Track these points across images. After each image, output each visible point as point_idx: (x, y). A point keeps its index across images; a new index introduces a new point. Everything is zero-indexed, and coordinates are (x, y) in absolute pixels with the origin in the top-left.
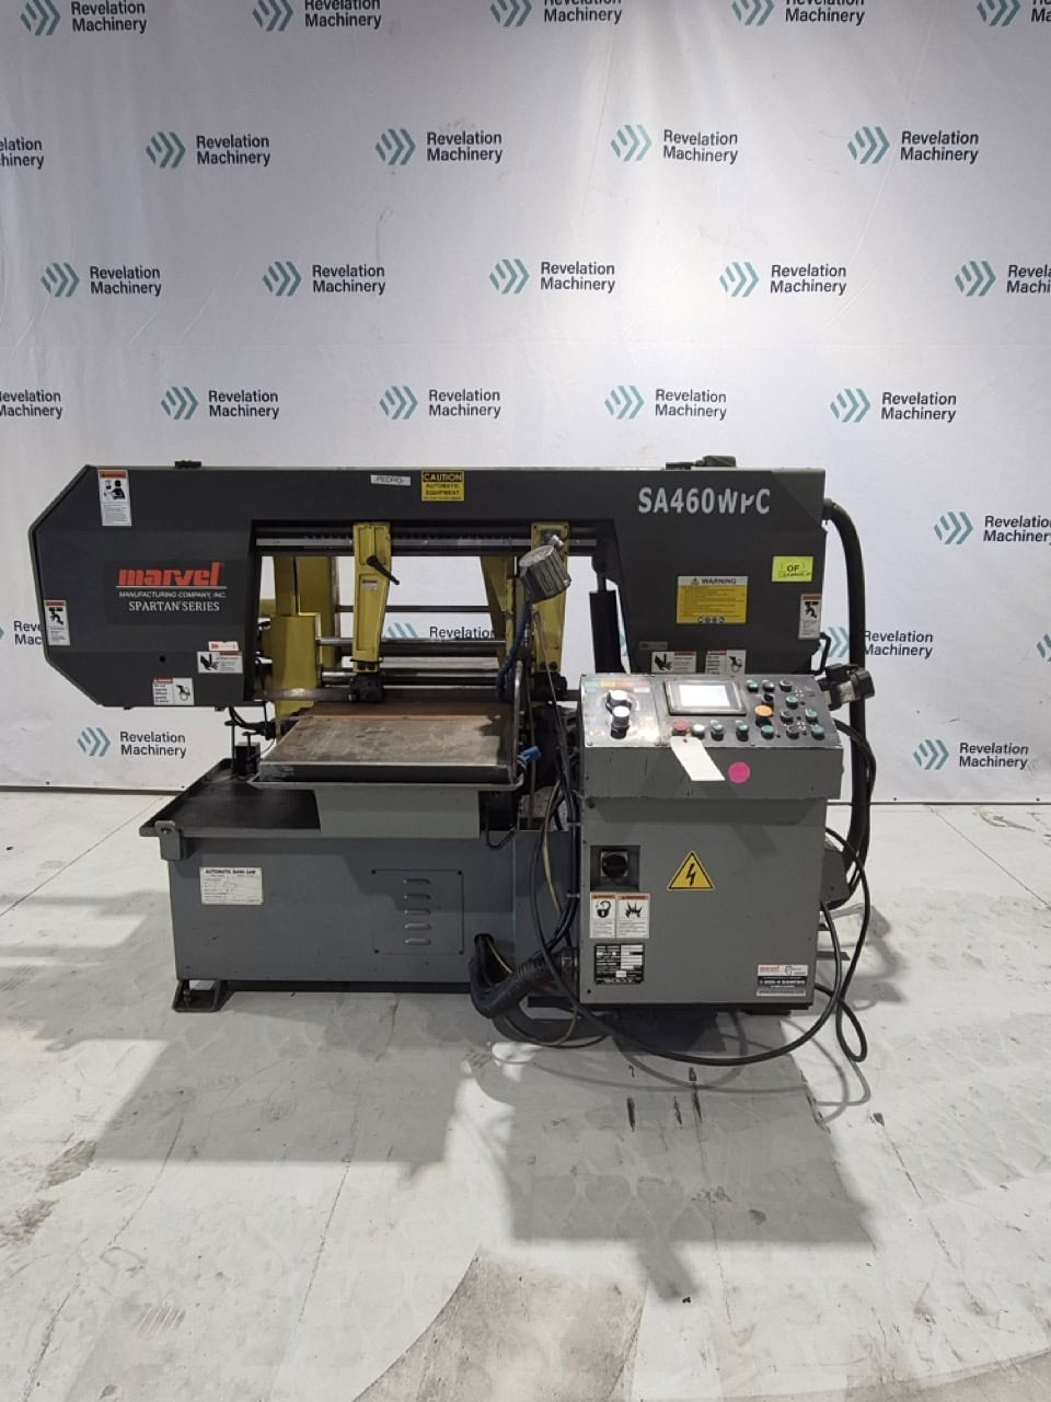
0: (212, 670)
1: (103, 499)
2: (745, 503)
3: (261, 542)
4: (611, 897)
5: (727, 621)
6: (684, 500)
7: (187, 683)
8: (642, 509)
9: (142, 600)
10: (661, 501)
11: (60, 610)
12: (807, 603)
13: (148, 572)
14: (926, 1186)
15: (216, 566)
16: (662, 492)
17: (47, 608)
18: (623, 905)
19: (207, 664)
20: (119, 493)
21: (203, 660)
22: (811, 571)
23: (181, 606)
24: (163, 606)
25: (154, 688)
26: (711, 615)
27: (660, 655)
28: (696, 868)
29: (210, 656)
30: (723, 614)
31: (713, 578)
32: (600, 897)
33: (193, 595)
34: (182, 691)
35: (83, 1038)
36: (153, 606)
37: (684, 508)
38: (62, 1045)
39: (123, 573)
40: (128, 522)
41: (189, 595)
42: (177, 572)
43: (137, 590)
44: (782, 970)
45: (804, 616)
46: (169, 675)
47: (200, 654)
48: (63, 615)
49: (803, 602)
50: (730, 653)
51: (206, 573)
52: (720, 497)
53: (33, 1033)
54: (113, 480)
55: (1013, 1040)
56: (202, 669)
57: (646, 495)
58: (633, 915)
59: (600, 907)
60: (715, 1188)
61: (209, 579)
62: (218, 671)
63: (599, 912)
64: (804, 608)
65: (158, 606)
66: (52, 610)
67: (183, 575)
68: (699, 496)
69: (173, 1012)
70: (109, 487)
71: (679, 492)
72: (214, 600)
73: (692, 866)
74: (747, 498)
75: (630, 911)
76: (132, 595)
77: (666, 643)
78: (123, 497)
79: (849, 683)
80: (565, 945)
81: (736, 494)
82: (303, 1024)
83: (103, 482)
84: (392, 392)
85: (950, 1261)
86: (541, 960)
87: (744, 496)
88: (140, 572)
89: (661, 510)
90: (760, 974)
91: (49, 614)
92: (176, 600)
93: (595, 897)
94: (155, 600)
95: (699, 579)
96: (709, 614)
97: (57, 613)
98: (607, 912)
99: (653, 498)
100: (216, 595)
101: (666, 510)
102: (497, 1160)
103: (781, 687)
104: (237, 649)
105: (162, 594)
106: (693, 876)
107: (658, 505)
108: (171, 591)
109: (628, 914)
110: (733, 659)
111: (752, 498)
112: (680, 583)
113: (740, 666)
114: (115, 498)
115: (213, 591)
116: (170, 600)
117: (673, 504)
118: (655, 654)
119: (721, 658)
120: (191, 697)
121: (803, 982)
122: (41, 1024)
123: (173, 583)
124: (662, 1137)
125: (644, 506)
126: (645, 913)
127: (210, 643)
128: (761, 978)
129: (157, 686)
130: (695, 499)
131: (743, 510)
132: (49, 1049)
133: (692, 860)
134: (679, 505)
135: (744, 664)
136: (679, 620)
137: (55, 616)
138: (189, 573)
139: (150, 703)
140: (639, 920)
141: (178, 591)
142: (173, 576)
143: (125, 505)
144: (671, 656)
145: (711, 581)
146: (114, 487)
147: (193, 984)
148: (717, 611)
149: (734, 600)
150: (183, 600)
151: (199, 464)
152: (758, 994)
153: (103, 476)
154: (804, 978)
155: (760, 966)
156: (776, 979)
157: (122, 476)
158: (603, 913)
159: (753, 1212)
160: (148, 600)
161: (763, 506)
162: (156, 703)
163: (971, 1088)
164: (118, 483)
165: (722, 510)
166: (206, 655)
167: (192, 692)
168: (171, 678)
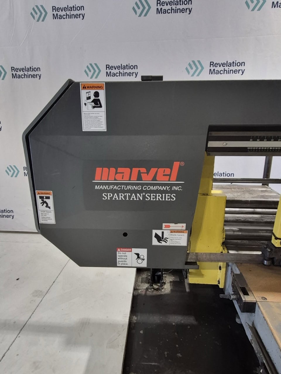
0: (163, 243)
1: (84, 109)
3: (212, 144)
7: (143, 252)
9: (113, 191)
11: (48, 198)
13: (120, 170)
15: (176, 165)
17: (38, 196)
19: (159, 239)
20: (97, 103)
21: (157, 236)
23: (144, 197)
24: (130, 197)
25: (118, 255)
29: (163, 233)
33: (155, 188)
34: (138, 257)
36: (121, 197)
39: (98, 170)
40: (103, 128)
41: (152, 188)
42: (143, 170)
43: (109, 184)
46: (129, 246)
47: (154, 232)
48: (50, 202)
51: (168, 171)
54: (93, 92)
56: (155, 242)
61: (170, 175)
62: (168, 244)
65: (125, 197)
66: (41, 198)
67: (148, 173)
70: (89, 98)
72: (171, 192)
76: (106, 187)
78: (101, 106)
83: (84, 94)
84: (192, 63)
88: (113, 170)
91: (39, 201)
92: (140, 192)
94: (124, 191)
97: (47, 200)
100: (174, 188)
104: (184, 228)
105: (129, 187)
108: (137, 184)
114: (94, 107)
115: (172, 185)
116: (136, 192)
120: (146, 261)
123: (139, 178)
127: (164, 224)
129: (120, 254)
137: (44, 202)
138: (153, 170)
139: (113, 264)
141: (142, 184)
142: (139, 172)
143: (101, 113)
146: (93, 98)
150: (147, 192)
151: (161, 78)
153: (84, 88)
157: (100, 87)
160: (118, 192)
162: (118, 265)
164: (97, 94)
166: (159, 232)
167: (146, 258)
168: (131, 248)
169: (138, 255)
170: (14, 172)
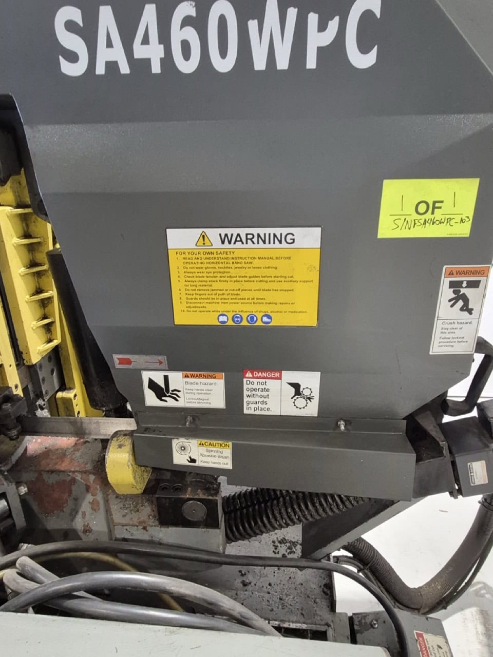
2: (317, 39)
5: (278, 321)
6: (165, 38)
8: (69, 69)
10: (109, 44)
12: (452, 285)
16: (106, 17)
22: (471, 214)
26: (244, 309)
27: (158, 377)
30: (268, 309)
31: (243, 232)
37: (168, 60)
45: (446, 310)
49: (445, 282)
50: (290, 376)
52: (253, 25)
57: (70, 26)
64: (446, 293)
68: (199, 23)
71: (150, 14)
74: (322, 27)
77: (163, 358)
81: (292, 13)
87: (313, 19)
89: (112, 66)
95: (214, 234)
96: (238, 308)
99: (88, 32)
101: (125, 69)
107: (104, 55)
110: (296, 386)
111: (333, 25)
112: (171, 244)
117: (140, 52)
118: (146, 376)
119: (272, 384)
125: (73, 57)
130: (191, 34)
131: (311, 63)
134: (153, 53)
135: (316, 395)
136: (182, 317)
145: (238, 238)
149: (291, 279)
161: (364, 48)
165: (260, 63)
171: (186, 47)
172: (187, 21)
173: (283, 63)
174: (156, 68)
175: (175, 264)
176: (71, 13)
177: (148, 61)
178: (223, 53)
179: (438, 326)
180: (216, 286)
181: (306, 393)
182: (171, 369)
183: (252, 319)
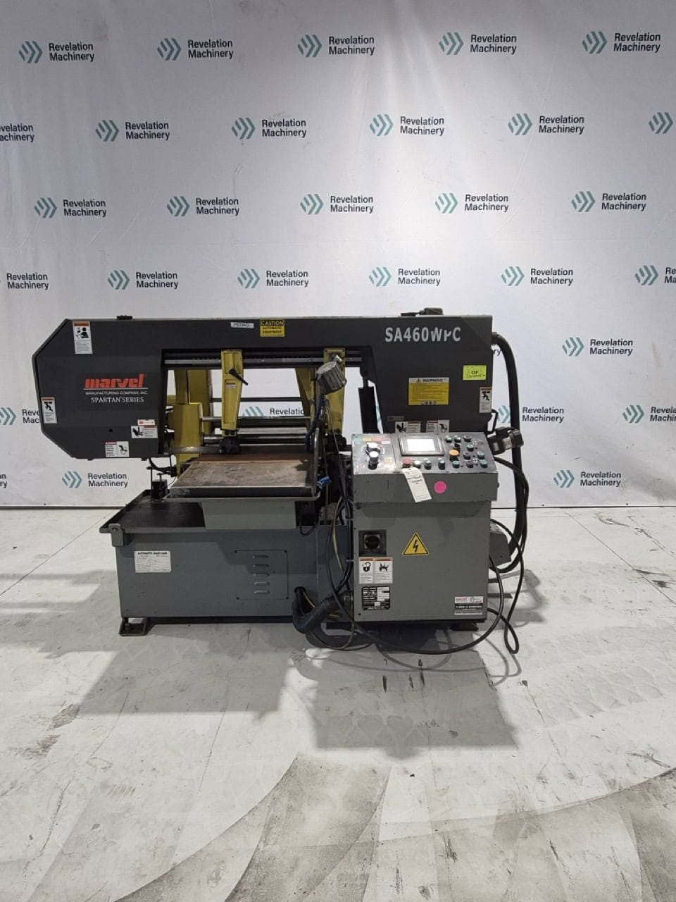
0: (140, 437)
1: (76, 338)
2: (446, 335)
3: (168, 362)
4: (371, 560)
5: (438, 403)
6: (411, 334)
7: (125, 444)
8: (387, 340)
9: (99, 396)
10: (398, 335)
11: (51, 403)
12: (483, 392)
13: (103, 380)
14: (549, 717)
15: (141, 376)
16: (398, 330)
17: (43, 402)
18: (378, 564)
19: (137, 433)
20: (85, 335)
21: (134, 431)
22: (485, 373)
23: (121, 400)
24: (111, 400)
25: (106, 447)
26: (428, 400)
27: (400, 424)
28: (418, 543)
29: (139, 428)
30: (435, 400)
31: (429, 379)
32: (365, 560)
33: (129, 393)
34: (122, 449)
35: (68, 651)
36: (105, 400)
37: (412, 339)
38: (55, 655)
39: (87, 381)
40: (90, 351)
41: (126, 393)
42: (119, 380)
43: (95, 391)
44: (468, 600)
45: (482, 400)
46: (115, 440)
47: (132, 427)
48: (53, 406)
49: (481, 392)
50: (440, 422)
51: (136, 381)
52: (432, 332)
53: (38, 649)
54: (82, 327)
55: (605, 641)
56: (133, 435)
57: (390, 331)
58: (383, 570)
59: (365, 566)
60: (431, 720)
61: (137, 384)
62: (144, 437)
63: (364, 568)
64: (482, 395)
65: (108, 400)
66: (46, 403)
67: (122, 382)
68: (420, 332)
69: (120, 636)
70: (79, 332)
71: (408, 330)
72: (141, 395)
73: (416, 541)
74: (448, 333)
75: (382, 568)
76: (93, 393)
77: (403, 417)
78: (87, 337)
79: (509, 438)
80: (346, 589)
81: (441, 330)
82: (195, 641)
83: (75, 329)
84: (245, 272)
85: (559, 753)
86: (332, 598)
87: (445, 332)
88: (98, 381)
89: (398, 340)
90: (456, 602)
91: (44, 405)
92: (118, 396)
93: (362, 560)
94: (107, 396)
95: (421, 379)
96: (427, 399)
97: (50, 405)
98: (368, 568)
99: (394, 333)
100: (142, 393)
101: (401, 340)
102: (308, 709)
103: (465, 439)
104: (154, 424)
105: (110, 393)
106: (417, 547)
107: (396, 337)
108: (115, 391)
109: (381, 569)
110: (442, 425)
111: (450, 333)
112: (410, 382)
113: (446, 429)
114: (83, 338)
115: (140, 390)
116: (115, 396)
117: (405, 337)
118: (397, 423)
119: (435, 425)
120: (128, 452)
121: (481, 607)
122: (43, 644)
123: (117, 386)
124: (402, 695)
125: (389, 338)
126: (390, 569)
127: (139, 421)
128: (457, 605)
129: (108, 446)
130: (418, 334)
131: (445, 340)
132: (48, 657)
133: (416, 538)
134: (409, 337)
135: (447, 427)
136: (411, 403)
137: (47, 406)
138: (126, 380)
139: (103, 456)
140: (386, 573)
141: (119, 391)
143: (88, 341)
144: (406, 423)
145: (428, 380)
146: (82, 331)
147: (131, 620)
148: (433, 398)
149: (441, 392)
150: (123, 396)
151: (131, 317)
152: (456, 614)
153: (76, 325)
154: (481, 604)
155: (456, 598)
156: (465, 605)
157: (87, 325)
158: (366, 569)
159: (451, 731)
160: (102, 397)
161: (457, 337)
162: (107, 456)
163: (578, 667)
164: (84, 329)
165: (433, 340)
166: (136, 428)
167: (128, 449)
168: (116, 441)
169: (121, 446)
170: (9, 417)
171: (416, 336)
172: (417, 331)
173: (439, 340)
174: (409, 340)
175: (410, 387)
176: (391, 329)
177: (407, 339)
178: (425, 337)
179: (481, 405)
180: (422, 393)
181: (445, 427)
182: (404, 421)
183: (430, 403)
